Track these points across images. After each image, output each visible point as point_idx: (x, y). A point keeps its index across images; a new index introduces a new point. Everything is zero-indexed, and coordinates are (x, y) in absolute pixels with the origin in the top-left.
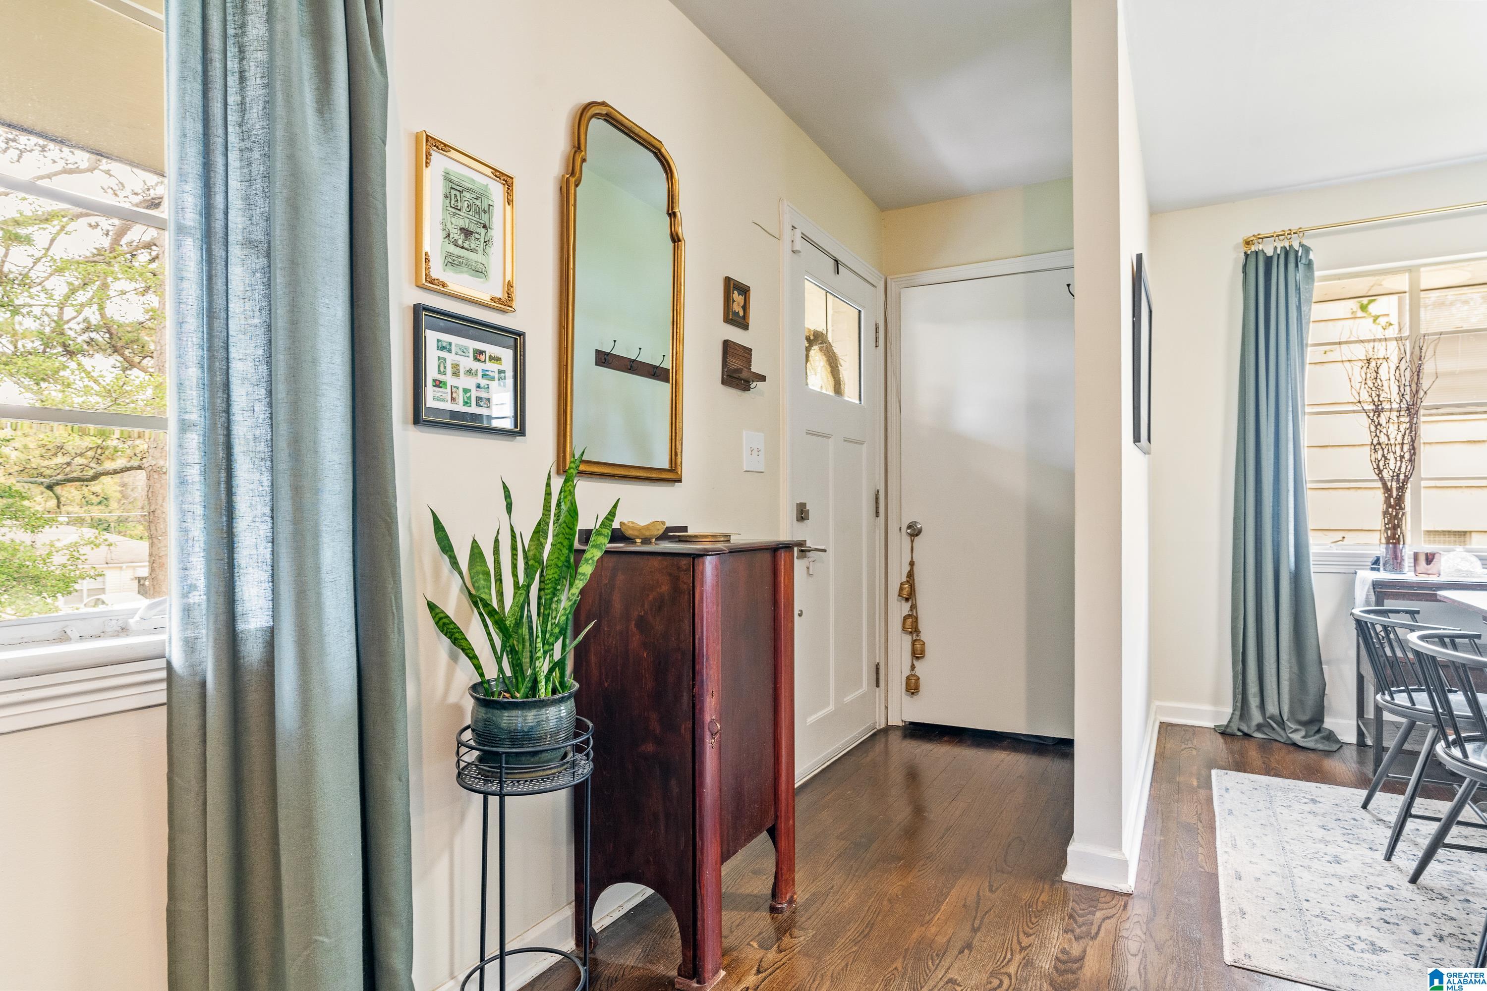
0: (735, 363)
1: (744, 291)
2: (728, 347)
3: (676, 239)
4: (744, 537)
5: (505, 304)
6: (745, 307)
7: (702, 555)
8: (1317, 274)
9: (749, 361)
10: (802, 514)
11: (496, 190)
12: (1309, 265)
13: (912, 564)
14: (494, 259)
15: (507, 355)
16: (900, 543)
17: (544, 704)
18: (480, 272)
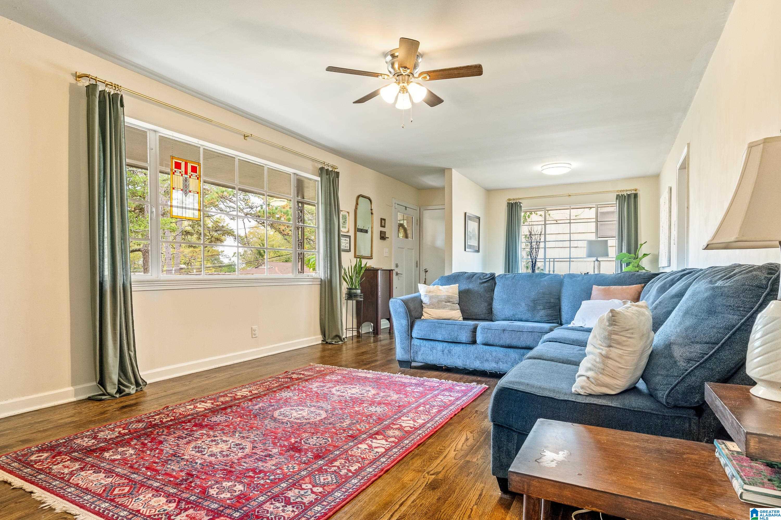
0: (382, 235)
1: (385, 220)
2: (381, 232)
3: (372, 214)
4: (385, 268)
5: (348, 232)
6: (385, 223)
7: (378, 270)
8: (523, 209)
9: (385, 234)
10: (397, 266)
11: (347, 214)
12: (521, 206)
13: (425, 279)
14: (347, 226)
15: (348, 239)
16: (423, 273)
17: (357, 289)
18: (345, 228)
